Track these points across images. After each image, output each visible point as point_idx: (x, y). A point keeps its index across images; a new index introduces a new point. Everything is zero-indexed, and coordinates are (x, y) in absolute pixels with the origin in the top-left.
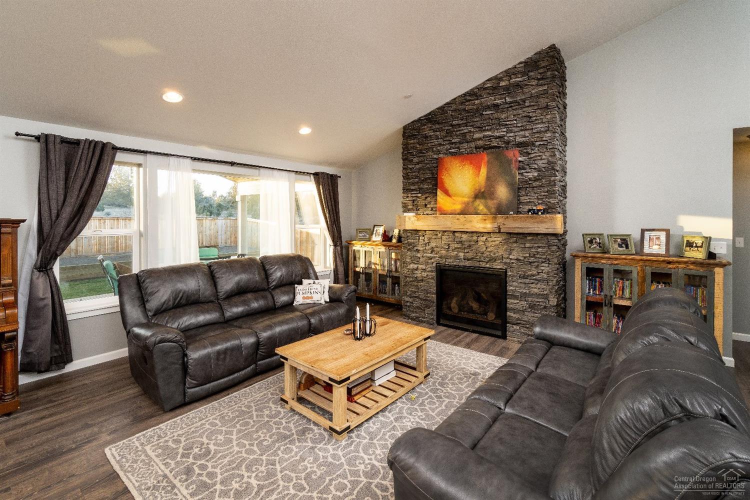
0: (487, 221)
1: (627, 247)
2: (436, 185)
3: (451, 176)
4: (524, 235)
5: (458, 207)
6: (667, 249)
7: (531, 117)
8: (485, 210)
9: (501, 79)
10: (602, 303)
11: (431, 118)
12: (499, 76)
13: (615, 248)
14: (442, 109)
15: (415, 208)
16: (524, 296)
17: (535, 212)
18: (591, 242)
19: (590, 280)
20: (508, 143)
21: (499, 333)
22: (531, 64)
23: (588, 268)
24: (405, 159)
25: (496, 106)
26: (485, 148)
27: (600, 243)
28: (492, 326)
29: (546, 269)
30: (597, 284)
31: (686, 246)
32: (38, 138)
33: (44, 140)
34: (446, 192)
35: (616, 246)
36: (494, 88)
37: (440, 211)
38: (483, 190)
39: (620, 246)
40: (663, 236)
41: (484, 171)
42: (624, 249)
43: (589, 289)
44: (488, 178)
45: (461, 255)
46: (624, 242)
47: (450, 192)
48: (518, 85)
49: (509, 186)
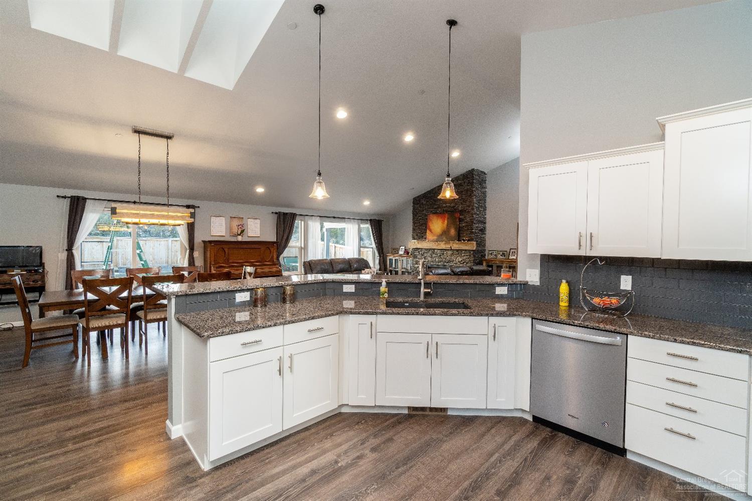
0: (446, 244)
1: (505, 256)
2: (426, 227)
3: (433, 223)
4: (461, 250)
5: (435, 238)
7: (464, 199)
8: (446, 239)
11: (425, 195)
14: (430, 192)
15: (418, 238)
17: (465, 240)
18: (491, 254)
20: (455, 209)
22: (465, 176)
24: (414, 214)
26: (447, 211)
27: (495, 255)
32: (276, 213)
33: (278, 214)
34: (430, 231)
35: (499, 256)
37: (427, 239)
38: (445, 230)
41: (446, 222)
42: (503, 257)
44: (447, 225)
46: (504, 254)
47: (433, 231)
48: (460, 184)
49: (456, 229)
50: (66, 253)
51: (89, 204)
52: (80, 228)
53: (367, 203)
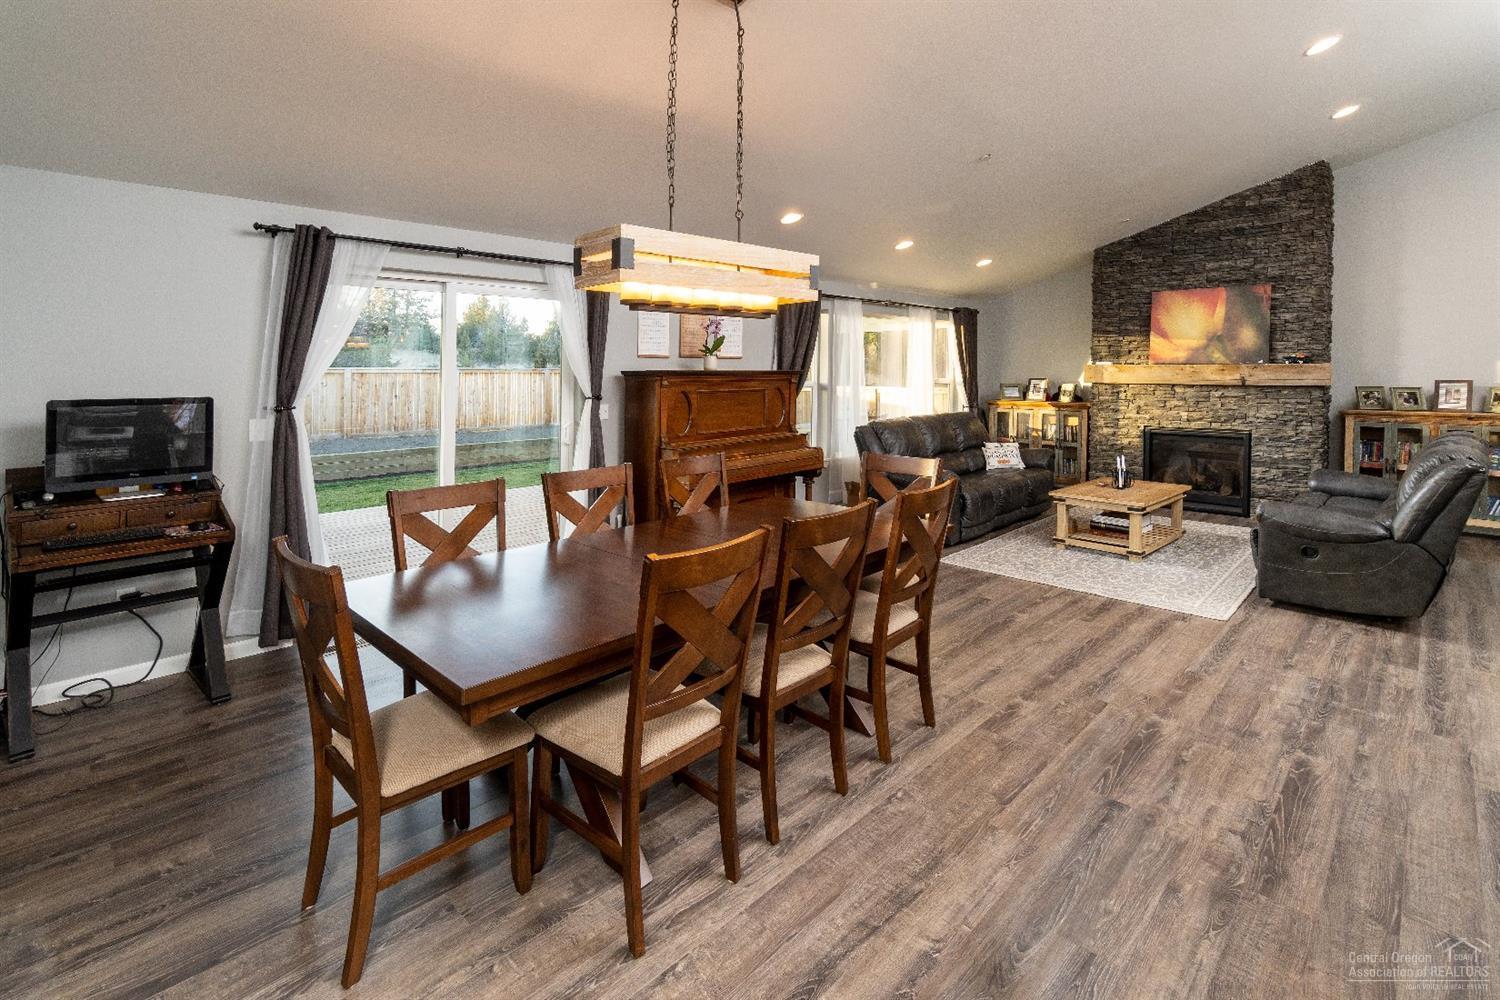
0: (1226, 372)
1: (1416, 402)
2: (1148, 325)
3: (1171, 316)
4: (1279, 389)
5: (1182, 355)
6: (1469, 404)
7: (1289, 247)
8: (1223, 359)
9: (1248, 197)
10: (1381, 470)
11: (1139, 241)
12: (1245, 194)
13: (1399, 404)
14: (1157, 231)
15: (1116, 355)
16: (1274, 463)
17: (1294, 360)
18: (1367, 397)
19: (1364, 444)
20: (1256, 276)
21: (1239, 511)
22: (1291, 183)
23: (1362, 428)
24: (1097, 292)
25: (1240, 232)
26: (1222, 281)
27: (1378, 399)
28: (1228, 503)
29: (1309, 429)
30: (1375, 448)
31: (1494, 400)
34: (1164, 335)
35: (1401, 401)
36: (1236, 208)
37: (1154, 359)
38: (1219, 334)
39: (1406, 401)
40: (1464, 389)
41: (1221, 311)
42: (1412, 404)
43: (1363, 456)
44: (1227, 319)
45: (1184, 415)
46: (1413, 396)
47: (1171, 335)
48: (1274, 207)
49: (1259, 328)
50: (271, 419)
51: (342, 254)
52: (315, 335)
53: (984, 263)
